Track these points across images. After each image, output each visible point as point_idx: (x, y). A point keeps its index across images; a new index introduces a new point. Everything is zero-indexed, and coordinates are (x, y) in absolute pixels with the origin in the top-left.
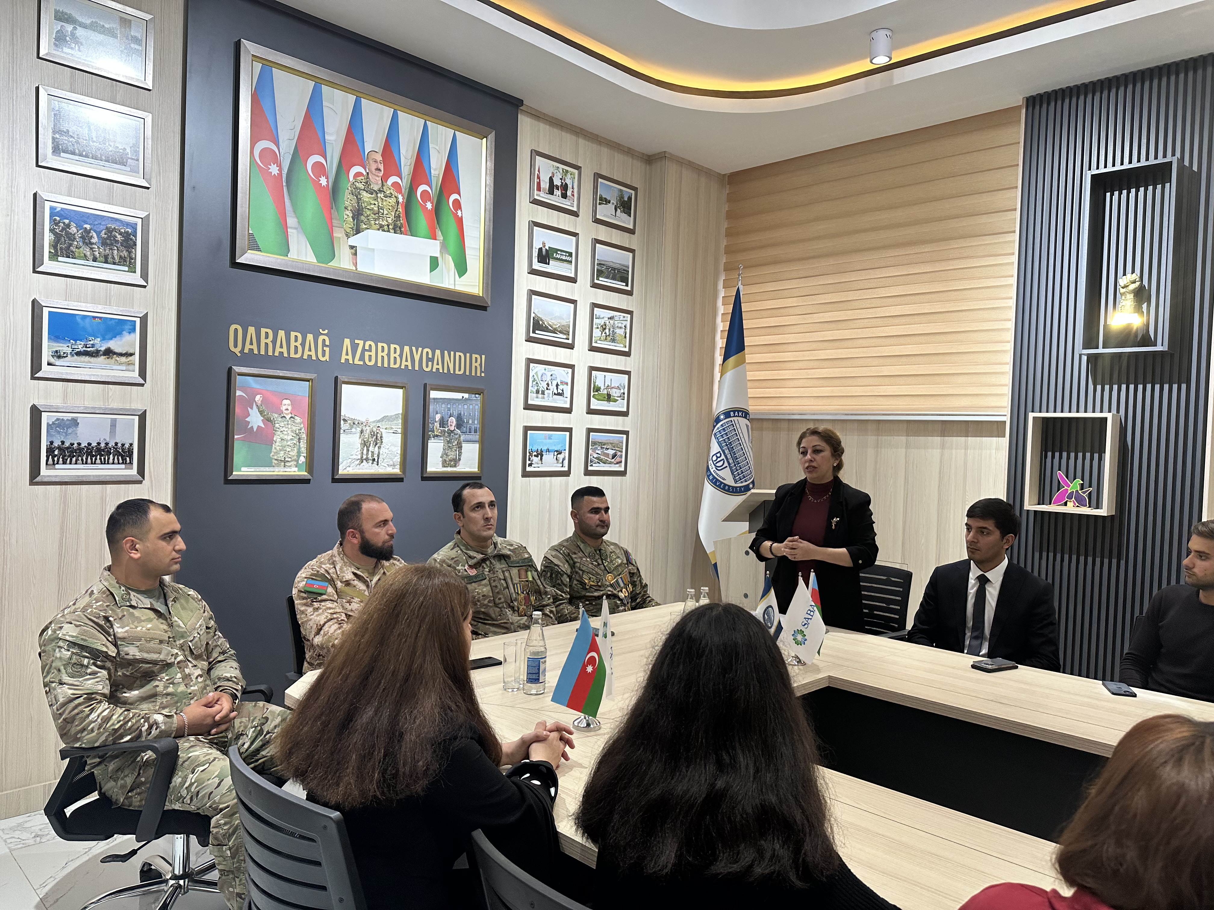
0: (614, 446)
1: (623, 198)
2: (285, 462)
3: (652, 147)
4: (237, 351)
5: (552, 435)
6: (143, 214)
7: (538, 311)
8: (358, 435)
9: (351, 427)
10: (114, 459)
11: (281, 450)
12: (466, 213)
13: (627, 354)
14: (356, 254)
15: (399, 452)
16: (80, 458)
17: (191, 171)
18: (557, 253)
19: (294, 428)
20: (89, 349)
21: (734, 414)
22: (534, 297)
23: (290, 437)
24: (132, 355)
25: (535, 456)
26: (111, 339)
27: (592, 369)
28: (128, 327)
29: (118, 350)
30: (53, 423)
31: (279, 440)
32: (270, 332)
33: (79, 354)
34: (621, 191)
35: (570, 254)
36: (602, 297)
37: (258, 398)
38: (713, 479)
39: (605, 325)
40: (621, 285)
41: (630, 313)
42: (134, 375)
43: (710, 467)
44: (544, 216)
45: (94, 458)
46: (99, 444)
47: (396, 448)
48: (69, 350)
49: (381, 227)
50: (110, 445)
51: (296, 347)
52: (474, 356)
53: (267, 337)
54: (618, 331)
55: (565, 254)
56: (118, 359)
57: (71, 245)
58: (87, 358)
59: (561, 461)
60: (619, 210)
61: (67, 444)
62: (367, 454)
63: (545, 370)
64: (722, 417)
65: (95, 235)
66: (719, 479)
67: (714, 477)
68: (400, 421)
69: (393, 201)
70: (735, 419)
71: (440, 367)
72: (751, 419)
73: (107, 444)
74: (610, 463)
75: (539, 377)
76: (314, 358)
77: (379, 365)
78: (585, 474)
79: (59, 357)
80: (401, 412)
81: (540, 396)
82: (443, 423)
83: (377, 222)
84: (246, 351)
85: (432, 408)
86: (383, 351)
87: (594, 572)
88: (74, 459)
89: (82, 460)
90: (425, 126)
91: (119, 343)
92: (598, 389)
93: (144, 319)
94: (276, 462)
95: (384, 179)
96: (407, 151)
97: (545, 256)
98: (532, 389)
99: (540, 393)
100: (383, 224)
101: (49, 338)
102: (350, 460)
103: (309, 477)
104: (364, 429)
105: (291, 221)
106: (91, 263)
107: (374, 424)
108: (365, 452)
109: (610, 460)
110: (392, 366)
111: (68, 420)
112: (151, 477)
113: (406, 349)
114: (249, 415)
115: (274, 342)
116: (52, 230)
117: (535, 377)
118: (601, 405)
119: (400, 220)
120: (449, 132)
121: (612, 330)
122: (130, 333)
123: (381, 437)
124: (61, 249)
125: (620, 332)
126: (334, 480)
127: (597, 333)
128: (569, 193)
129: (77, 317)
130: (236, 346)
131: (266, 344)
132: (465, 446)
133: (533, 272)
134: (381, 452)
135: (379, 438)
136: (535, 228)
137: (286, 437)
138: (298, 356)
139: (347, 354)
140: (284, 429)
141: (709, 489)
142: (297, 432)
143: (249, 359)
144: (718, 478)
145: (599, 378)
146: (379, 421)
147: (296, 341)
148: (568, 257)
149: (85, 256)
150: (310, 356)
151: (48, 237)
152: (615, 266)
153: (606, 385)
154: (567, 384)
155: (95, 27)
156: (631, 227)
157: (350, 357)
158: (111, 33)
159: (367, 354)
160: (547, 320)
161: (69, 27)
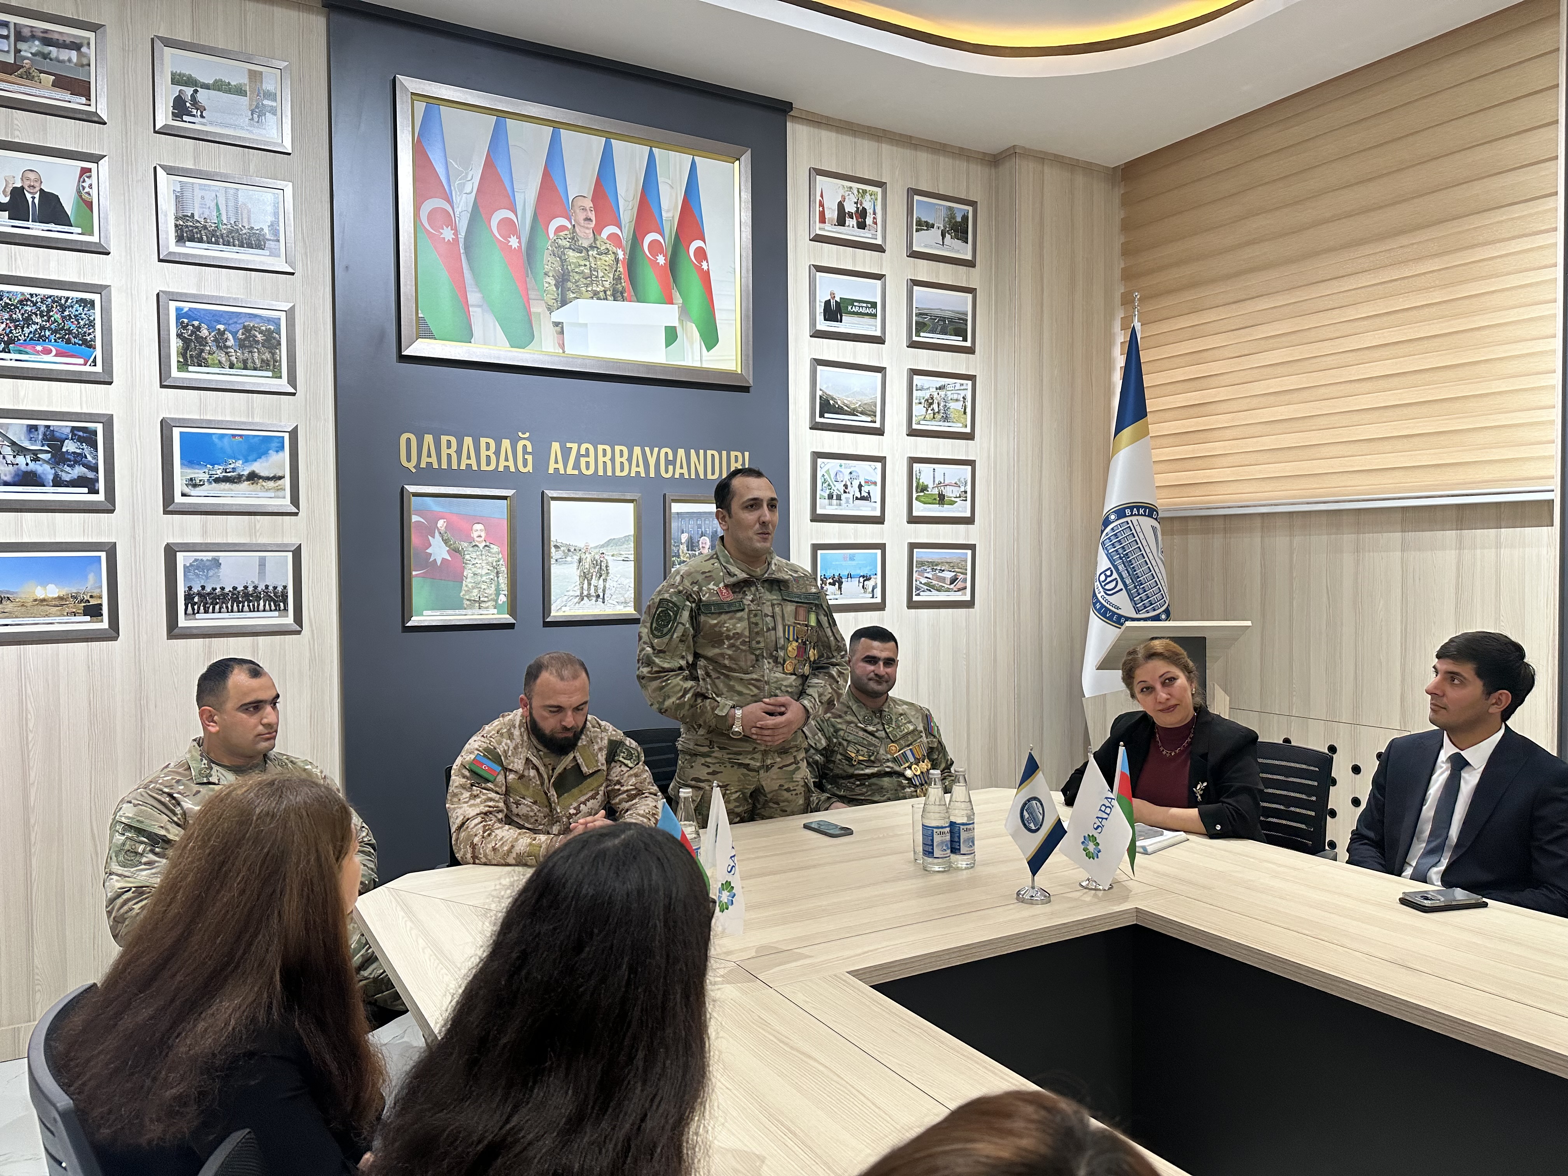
0: (952, 566)
2: (480, 602)
3: (995, 144)
4: (411, 466)
5: (854, 555)
6: (286, 306)
7: (827, 387)
8: (576, 565)
9: (566, 556)
10: (265, 605)
11: (473, 588)
12: (714, 265)
13: (970, 437)
14: (562, 332)
15: (632, 585)
16: (224, 606)
17: (342, 247)
18: (853, 305)
19: (490, 559)
20: (229, 475)
21: (1132, 512)
22: (819, 368)
23: (485, 571)
24: (281, 478)
25: (830, 584)
26: (256, 460)
27: (913, 460)
28: (275, 444)
29: (263, 474)
30: (191, 565)
31: (470, 575)
32: (453, 440)
33: (217, 480)
34: (951, 209)
35: (874, 305)
36: (925, 359)
37: (441, 523)
38: (1101, 608)
39: (932, 398)
40: (956, 341)
41: (972, 378)
42: (284, 502)
43: (1096, 591)
44: (832, 256)
45: (241, 605)
46: (246, 587)
47: (628, 581)
48: (206, 477)
49: (596, 294)
50: (259, 589)
51: (488, 457)
52: (733, 454)
53: (449, 446)
54: (952, 405)
55: (865, 305)
56: (264, 484)
57: (202, 351)
58: (228, 486)
59: (870, 590)
60: (948, 236)
61: (208, 589)
62: (589, 589)
63: (841, 466)
64: (1113, 517)
65: (230, 337)
66: (1110, 607)
67: (1103, 606)
68: (632, 545)
69: (610, 258)
70: (1134, 519)
71: (685, 471)
72: (1162, 518)
73: (256, 587)
74: (948, 590)
75: (833, 476)
76: (512, 469)
77: (601, 473)
78: (909, 607)
79: (195, 486)
80: (632, 533)
81: (834, 502)
82: (692, 545)
83: (589, 289)
84: (423, 465)
85: (674, 525)
86: (605, 455)
87: (865, 742)
88: (217, 607)
89: (227, 607)
90: (651, 155)
91: (265, 464)
92: (924, 489)
93: (294, 434)
94: (468, 603)
95: (597, 231)
96: (627, 190)
97: (833, 312)
98: (823, 493)
99: (835, 497)
100: (598, 289)
101: (182, 464)
102: (566, 597)
103: (513, 621)
104: (583, 556)
105: (473, 297)
106: (227, 370)
107: (597, 550)
108: (586, 586)
109: (946, 586)
110: (618, 473)
111: (208, 560)
112: (311, 625)
113: (637, 450)
114: (430, 545)
115: (459, 452)
116: (179, 336)
117: (826, 476)
118: (930, 510)
119: (621, 283)
120: (686, 159)
121: (942, 404)
122: (277, 451)
123: (607, 567)
124: (191, 356)
125: (956, 406)
126: (547, 624)
127: (919, 410)
128: (869, 221)
129: (214, 437)
130: (409, 460)
131: (449, 455)
133: (818, 334)
134: (607, 586)
135: (604, 568)
136: (818, 274)
137: (479, 571)
138: (492, 467)
139: (556, 462)
140: (477, 561)
141: (1096, 623)
142: (494, 564)
143: (428, 475)
144: (1108, 606)
145: (925, 473)
146: (602, 546)
147: (488, 449)
148: (870, 309)
149: (220, 362)
150: (507, 467)
151: (175, 344)
152: (942, 314)
153: (937, 482)
154: (875, 483)
155: (219, 86)
156: (969, 257)
157: (560, 466)
158: (239, 91)
159: (583, 460)
160: (841, 398)
161: (189, 91)
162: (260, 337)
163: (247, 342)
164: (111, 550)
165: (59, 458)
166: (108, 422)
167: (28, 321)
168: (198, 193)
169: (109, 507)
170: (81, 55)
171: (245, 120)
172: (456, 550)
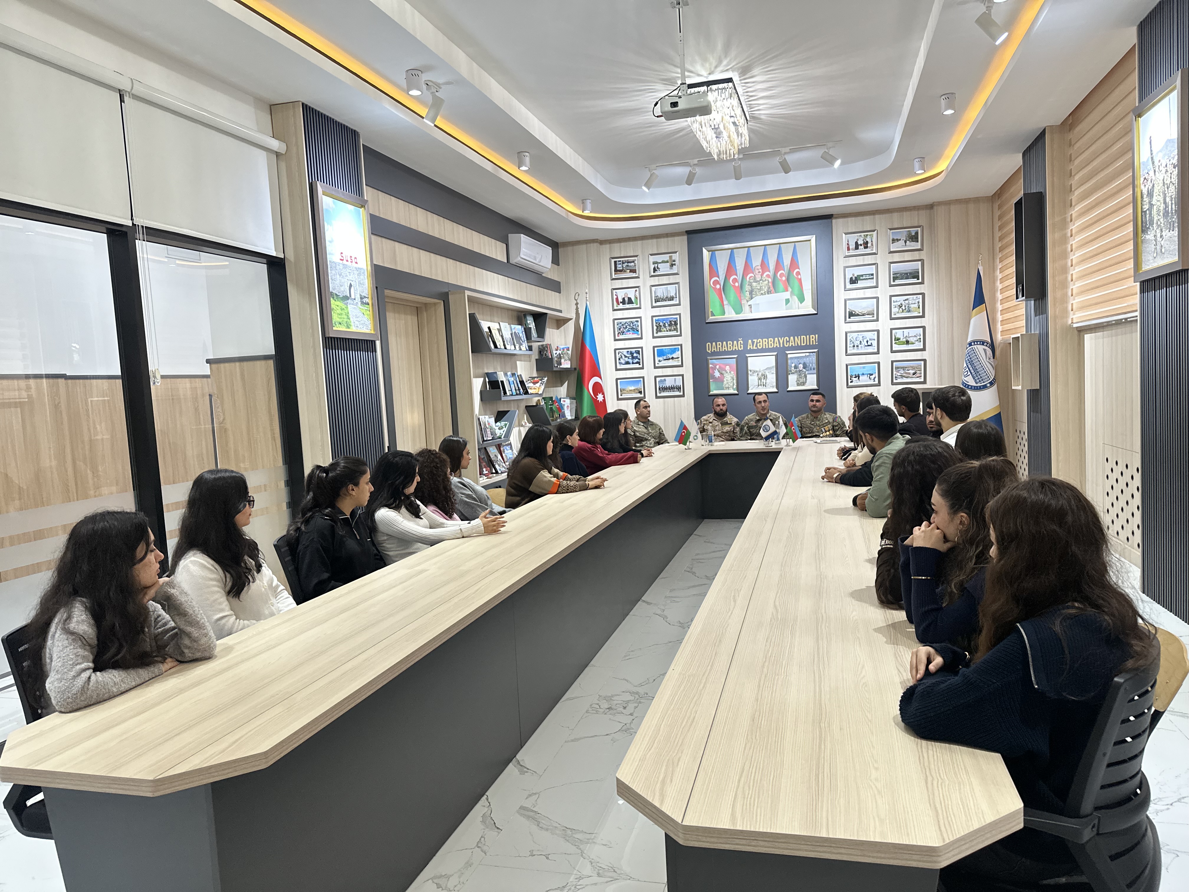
0: (913, 368)
1: (911, 234)
2: (729, 388)
4: (709, 352)
5: (865, 366)
6: (680, 313)
7: (852, 308)
8: (756, 376)
9: (753, 373)
10: (676, 390)
11: (727, 384)
12: (802, 276)
13: (923, 316)
14: (751, 308)
15: (775, 382)
18: (863, 277)
19: (731, 376)
20: (667, 358)
21: (975, 343)
22: (848, 301)
23: (730, 379)
24: (678, 358)
25: (855, 377)
26: (672, 354)
27: (892, 330)
28: (677, 349)
29: (675, 357)
30: (660, 381)
31: (726, 380)
32: (720, 343)
33: (665, 360)
34: (909, 231)
35: (872, 275)
36: (898, 290)
37: (717, 366)
39: (902, 305)
40: (915, 281)
41: (923, 294)
42: (680, 364)
44: (853, 261)
45: (671, 390)
46: (672, 386)
48: (662, 359)
49: (762, 294)
50: (674, 386)
51: (730, 346)
52: (811, 336)
53: (720, 345)
54: (912, 306)
55: (868, 275)
56: (675, 359)
57: (661, 328)
58: (667, 360)
59: (871, 379)
60: (908, 242)
61: (663, 387)
62: (761, 383)
63: (859, 335)
64: (968, 346)
65: (667, 323)
66: (966, 382)
68: (774, 369)
69: (767, 282)
70: (976, 346)
71: (793, 344)
74: (911, 378)
75: (855, 339)
76: (738, 349)
77: (764, 347)
78: (892, 385)
79: (661, 361)
80: (775, 365)
81: (856, 348)
82: (796, 367)
83: (760, 293)
84: (712, 351)
85: (789, 361)
86: (766, 342)
88: (665, 391)
89: (668, 391)
90: (780, 241)
91: (675, 354)
92: (898, 339)
93: (682, 346)
94: (725, 388)
95: (762, 275)
96: (772, 260)
98: (850, 346)
100: (763, 292)
101: (657, 356)
102: (754, 386)
103: (738, 393)
104: (759, 373)
105: (725, 302)
106: (666, 332)
109: (911, 376)
110: (770, 347)
111: (663, 379)
112: (687, 395)
113: (776, 339)
114: (715, 373)
115: (722, 346)
116: (656, 325)
117: (852, 339)
118: (902, 347)
119: (770, 289)
120: (794, 239)
121: (907, 306)
122: (677, 351)
123: (766, 376)
124: (659, 330)
125: (914, 306)
127: (896, 310)
128: (869, 245)
129: (663, 349)
130: (709, 350)
131: (719, 347)
132: (808, 376)
133: (847, 290)
134: (767, 383)
136: (847, 269)
137: (728, 379)
138: (731, 349)
140: (728, 376)
142: (733, 377)
143: (714, 354)
146: (765, 370)
147: (730, 344)
149: (665, 330)
150: (735, 349)
151: (655, 328)
152: (906, 272)
153: (905, 336)
154: (874, 340)
155: (663, 262)
156: (919, 247)
157: (751, 347)
158: (667, 262)
159: (758, 344)
160: (858, 311)
161: (656, 265)
162: (673, 323)
163: (670, 325)
164: (643, 378)
165: (633, 358)
166: (642, 348)
167: (626, 327)
168: (659, 290)
169: (642, 368)
170: (635, 263)
171: (669, 269)
172: (722, 374)
